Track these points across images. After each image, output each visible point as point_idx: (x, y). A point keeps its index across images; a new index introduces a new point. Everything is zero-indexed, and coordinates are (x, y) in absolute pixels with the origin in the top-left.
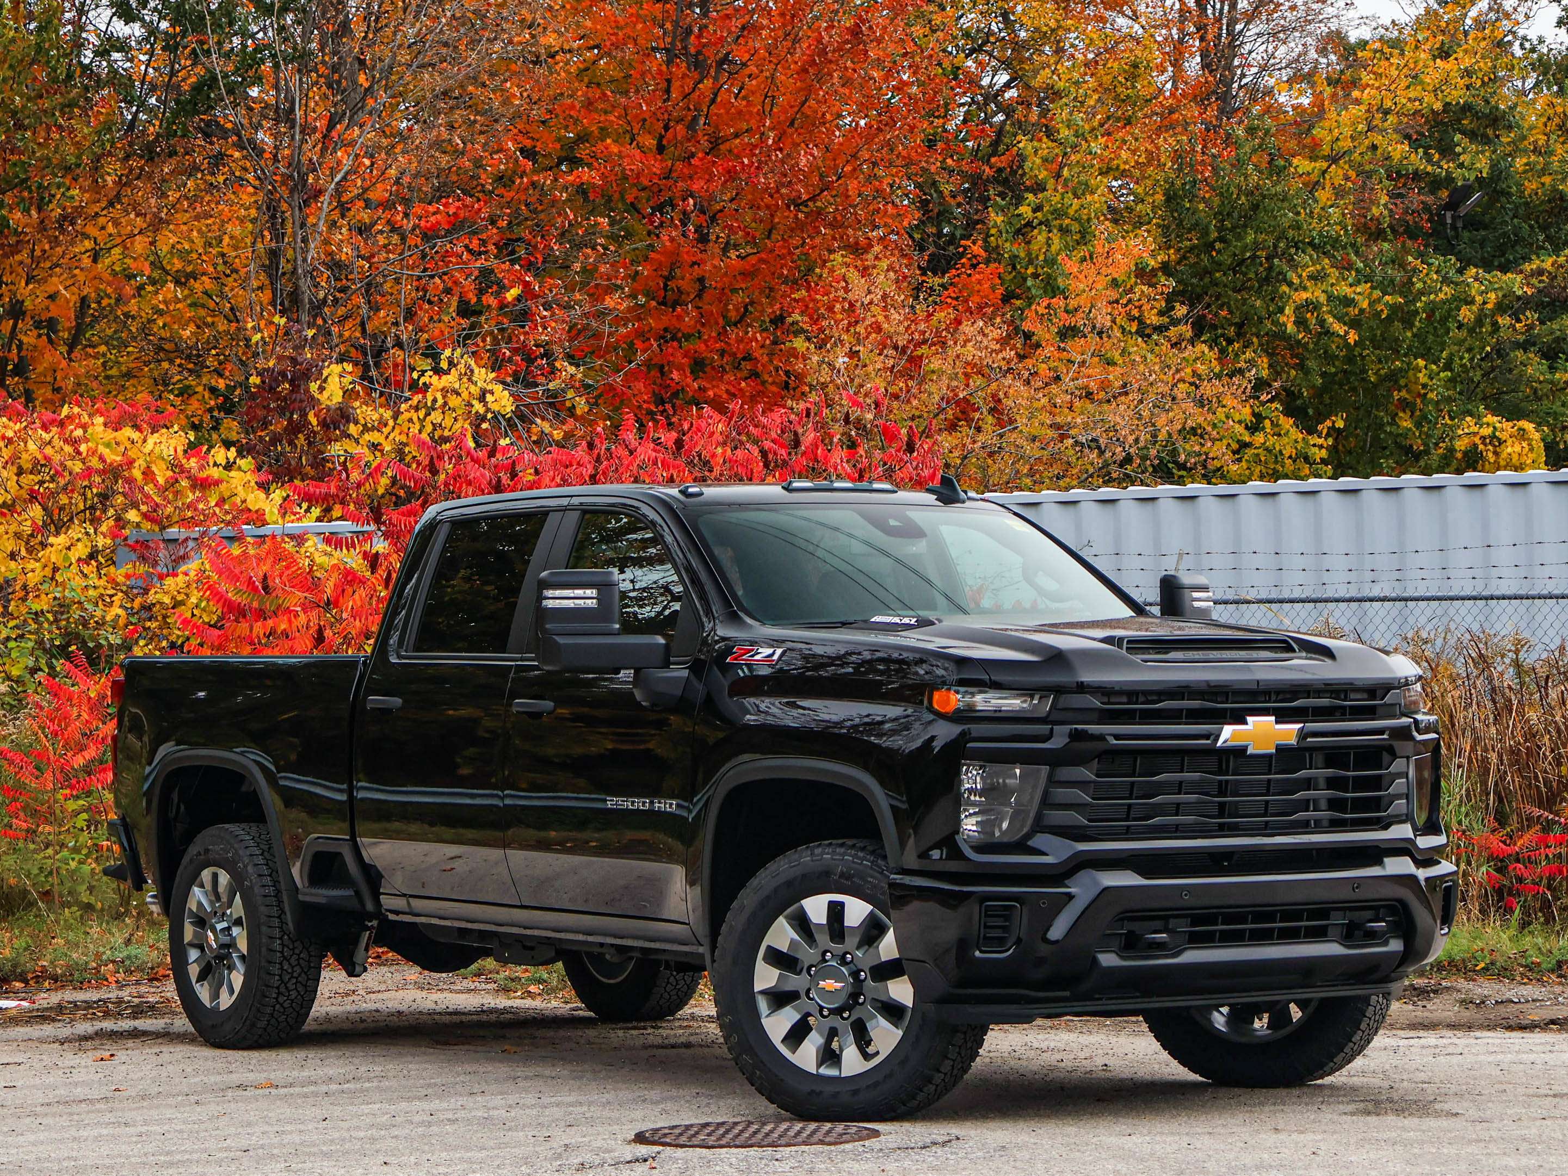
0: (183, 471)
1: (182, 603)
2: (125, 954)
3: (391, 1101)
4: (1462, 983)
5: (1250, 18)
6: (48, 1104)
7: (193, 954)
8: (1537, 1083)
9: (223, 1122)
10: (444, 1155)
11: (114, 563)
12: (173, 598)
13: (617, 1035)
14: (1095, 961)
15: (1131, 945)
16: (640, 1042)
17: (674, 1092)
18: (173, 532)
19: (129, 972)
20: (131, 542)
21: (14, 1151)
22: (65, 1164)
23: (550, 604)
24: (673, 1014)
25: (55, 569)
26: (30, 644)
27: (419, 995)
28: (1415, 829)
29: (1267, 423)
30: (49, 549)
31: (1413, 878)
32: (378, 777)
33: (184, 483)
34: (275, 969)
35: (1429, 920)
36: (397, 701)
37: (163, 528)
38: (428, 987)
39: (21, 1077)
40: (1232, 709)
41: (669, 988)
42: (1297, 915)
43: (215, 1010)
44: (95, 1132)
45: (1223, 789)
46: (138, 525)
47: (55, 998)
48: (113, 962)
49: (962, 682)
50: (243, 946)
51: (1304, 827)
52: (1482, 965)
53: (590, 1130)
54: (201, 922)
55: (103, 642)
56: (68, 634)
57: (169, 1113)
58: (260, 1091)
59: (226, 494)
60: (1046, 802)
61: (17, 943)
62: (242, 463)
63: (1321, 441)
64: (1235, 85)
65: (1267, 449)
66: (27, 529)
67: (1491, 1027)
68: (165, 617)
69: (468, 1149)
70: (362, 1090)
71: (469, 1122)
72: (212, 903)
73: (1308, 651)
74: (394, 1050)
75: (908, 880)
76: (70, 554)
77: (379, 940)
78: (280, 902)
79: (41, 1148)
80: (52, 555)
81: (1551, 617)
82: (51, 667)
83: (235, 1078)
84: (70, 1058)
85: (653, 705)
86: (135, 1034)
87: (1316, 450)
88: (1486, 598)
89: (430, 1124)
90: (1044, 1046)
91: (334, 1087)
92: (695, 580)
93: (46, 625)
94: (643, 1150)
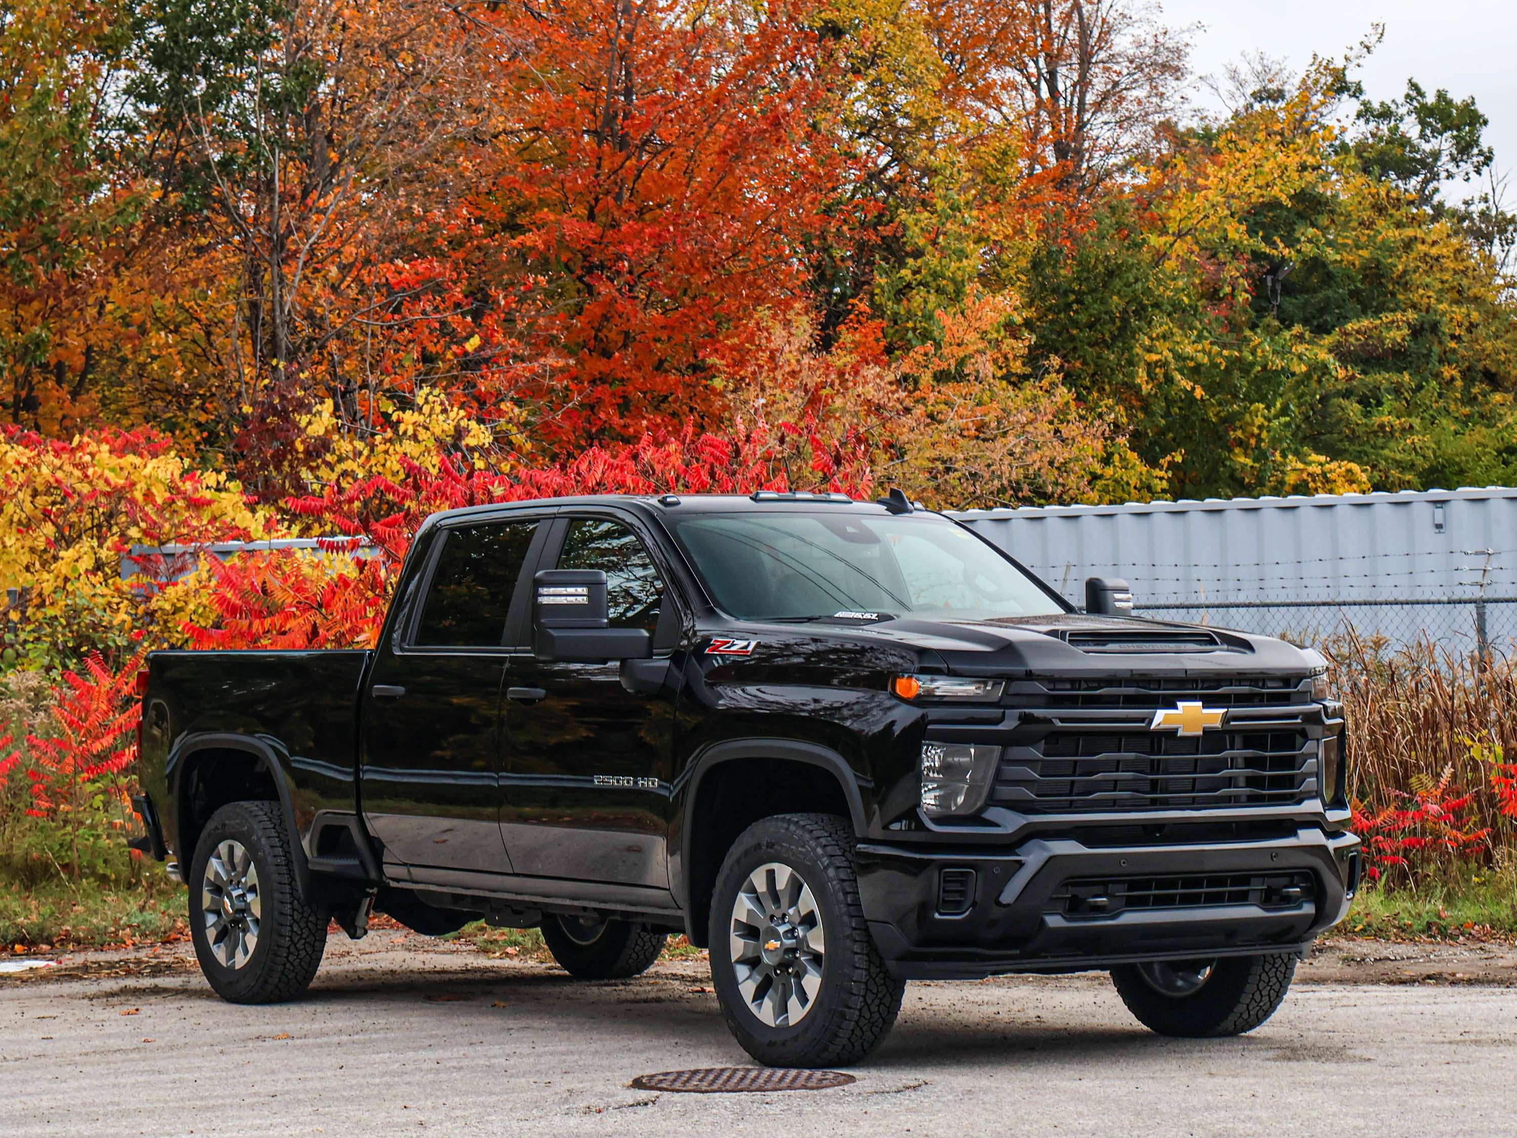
0: (179, 492)
1: (181, 609)
2: (141, 919)
3: (397, 1050)
4: (1343, 943)
5: (1098, 106)
6: (86, 1054)
7: (211, 919)
8: (1431, 1032)
9: (248, 1070)
10: (457, 1099)
11: (119, 575)
12: (173, 605)
13: (594, 991)
14: (1043, 922)
15: (1074, 908)
16: (614, 996)
17: (655, 1043)
18: (171, 547)
19: (144, 935)
20: (134, 555)
21: (60, 1097)
22: (110, 1108)
23: (544, 600)
24: (639, 971)
25: (66, 579)
26: (46, 646)
27: (408, 955)
28: (1324, 804)
29: (1116, 457)
30: (60, 562)
31: (1324, 848)
32: (381, 760)
33: (180, 503)
34: (286, 931)
35: (1339, 887)
36: (400, 690)
37: (162, 543)
38: (415, 949)
39: (57, 1030)
40: (1164, 696)
41: (638, 948)
42: (1221, 882)
43: (231, 969)
44: (132, 1080)
45: (1154, 767)
46: (139, 540)
47: (79, 959)
48: (130, 926)
49: (923, 671)
50: (257, 910)
51: (1227, 801)
52: (1360, 927)
53: (586, 1077)
54: (218, 890)
55: (111, 644)
56: (79, 636)
57: (197, 1062)
58: (277, 1042)
59: (218, 513)
60: (998, 779)
61: (42, 910)
62: (231, 485)
63: (1162, 474)
64: (1085, 166)
65: (1116, 481)
66: (41, 544)
67: (1375, 982)
68: (166, 622)
69: (479, 1094)
70: (371, 1041)
71: (473, 1069)
72: (228, 873)
73: (1228, 644)
74: (393, 1005)
75: (871, 849)
76: (78, 565)
77: (379, 907)
78: (290, 872)
79: (85, 1093)
80: (62, 567)
81: (1397, 621)
82: (65, 667)
83: (254, 1030)
84: (100, 1013)
85: (638, 692)
86: (156, 991)
87: (1157, 481)
88: (1339, 604)
89: (438, 1071)
90: (979, 999)
91: (344, 1038)
92: (674, 579)
93: (60, 629)
94: (643, 1095)
